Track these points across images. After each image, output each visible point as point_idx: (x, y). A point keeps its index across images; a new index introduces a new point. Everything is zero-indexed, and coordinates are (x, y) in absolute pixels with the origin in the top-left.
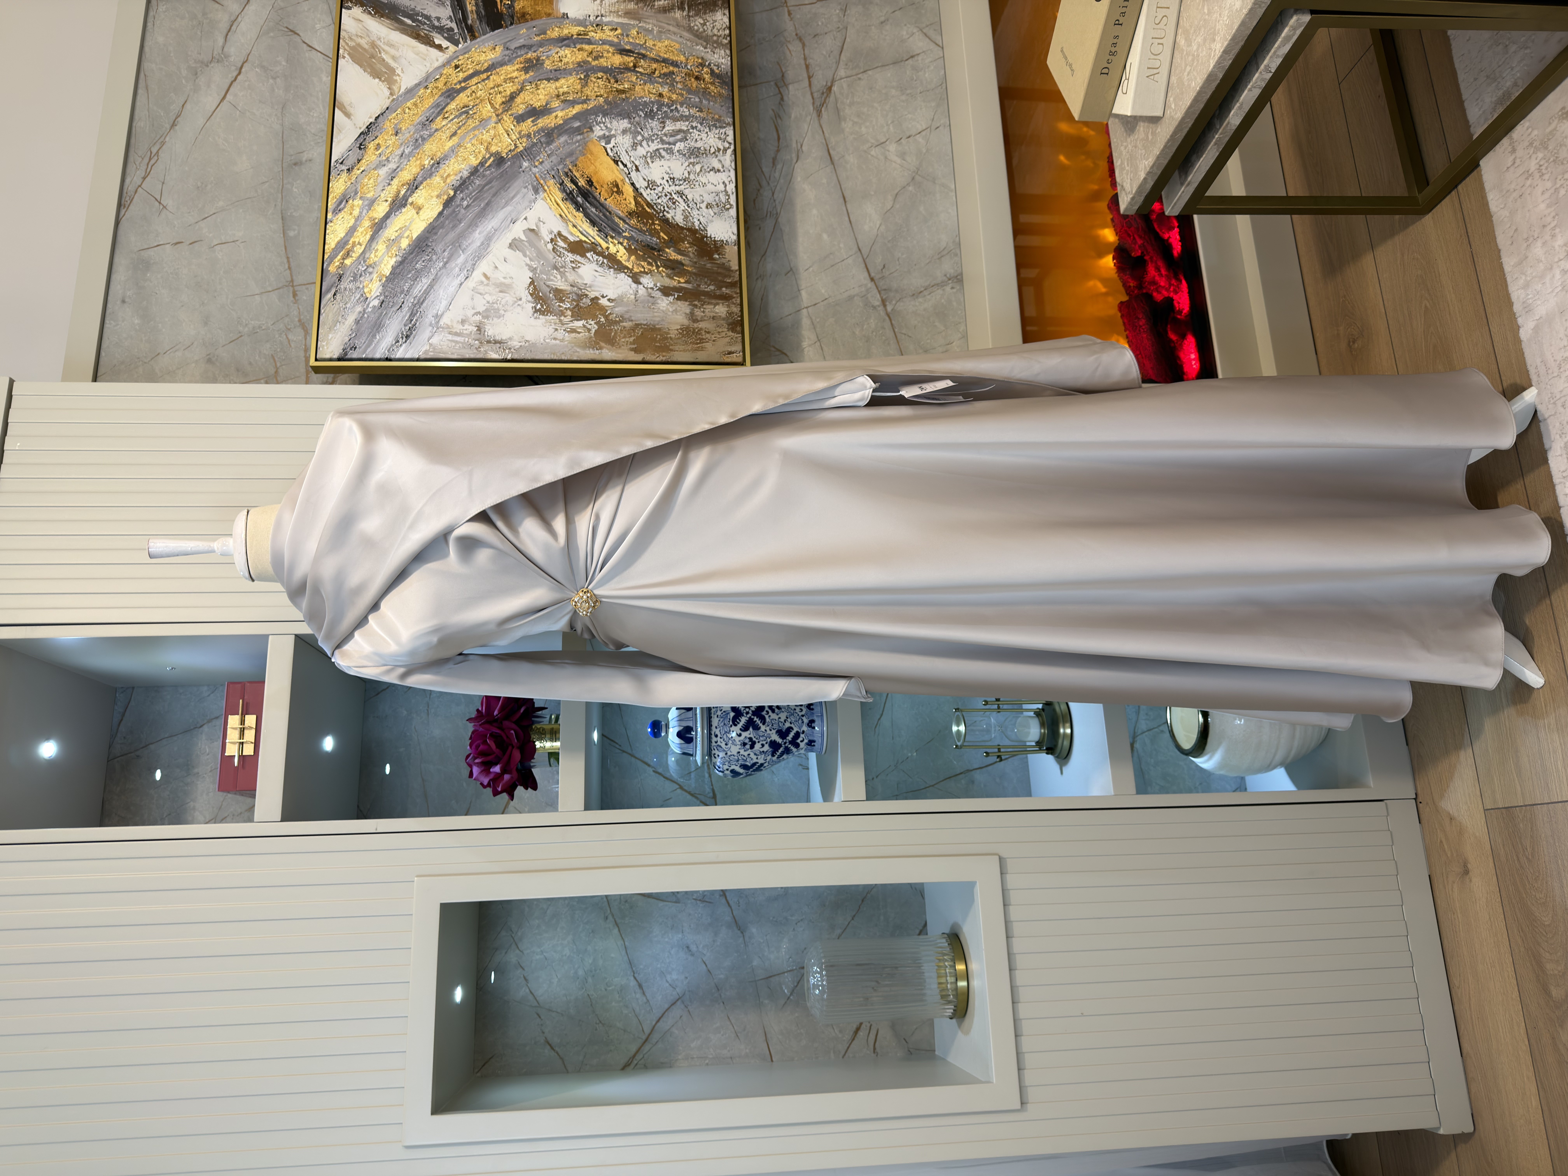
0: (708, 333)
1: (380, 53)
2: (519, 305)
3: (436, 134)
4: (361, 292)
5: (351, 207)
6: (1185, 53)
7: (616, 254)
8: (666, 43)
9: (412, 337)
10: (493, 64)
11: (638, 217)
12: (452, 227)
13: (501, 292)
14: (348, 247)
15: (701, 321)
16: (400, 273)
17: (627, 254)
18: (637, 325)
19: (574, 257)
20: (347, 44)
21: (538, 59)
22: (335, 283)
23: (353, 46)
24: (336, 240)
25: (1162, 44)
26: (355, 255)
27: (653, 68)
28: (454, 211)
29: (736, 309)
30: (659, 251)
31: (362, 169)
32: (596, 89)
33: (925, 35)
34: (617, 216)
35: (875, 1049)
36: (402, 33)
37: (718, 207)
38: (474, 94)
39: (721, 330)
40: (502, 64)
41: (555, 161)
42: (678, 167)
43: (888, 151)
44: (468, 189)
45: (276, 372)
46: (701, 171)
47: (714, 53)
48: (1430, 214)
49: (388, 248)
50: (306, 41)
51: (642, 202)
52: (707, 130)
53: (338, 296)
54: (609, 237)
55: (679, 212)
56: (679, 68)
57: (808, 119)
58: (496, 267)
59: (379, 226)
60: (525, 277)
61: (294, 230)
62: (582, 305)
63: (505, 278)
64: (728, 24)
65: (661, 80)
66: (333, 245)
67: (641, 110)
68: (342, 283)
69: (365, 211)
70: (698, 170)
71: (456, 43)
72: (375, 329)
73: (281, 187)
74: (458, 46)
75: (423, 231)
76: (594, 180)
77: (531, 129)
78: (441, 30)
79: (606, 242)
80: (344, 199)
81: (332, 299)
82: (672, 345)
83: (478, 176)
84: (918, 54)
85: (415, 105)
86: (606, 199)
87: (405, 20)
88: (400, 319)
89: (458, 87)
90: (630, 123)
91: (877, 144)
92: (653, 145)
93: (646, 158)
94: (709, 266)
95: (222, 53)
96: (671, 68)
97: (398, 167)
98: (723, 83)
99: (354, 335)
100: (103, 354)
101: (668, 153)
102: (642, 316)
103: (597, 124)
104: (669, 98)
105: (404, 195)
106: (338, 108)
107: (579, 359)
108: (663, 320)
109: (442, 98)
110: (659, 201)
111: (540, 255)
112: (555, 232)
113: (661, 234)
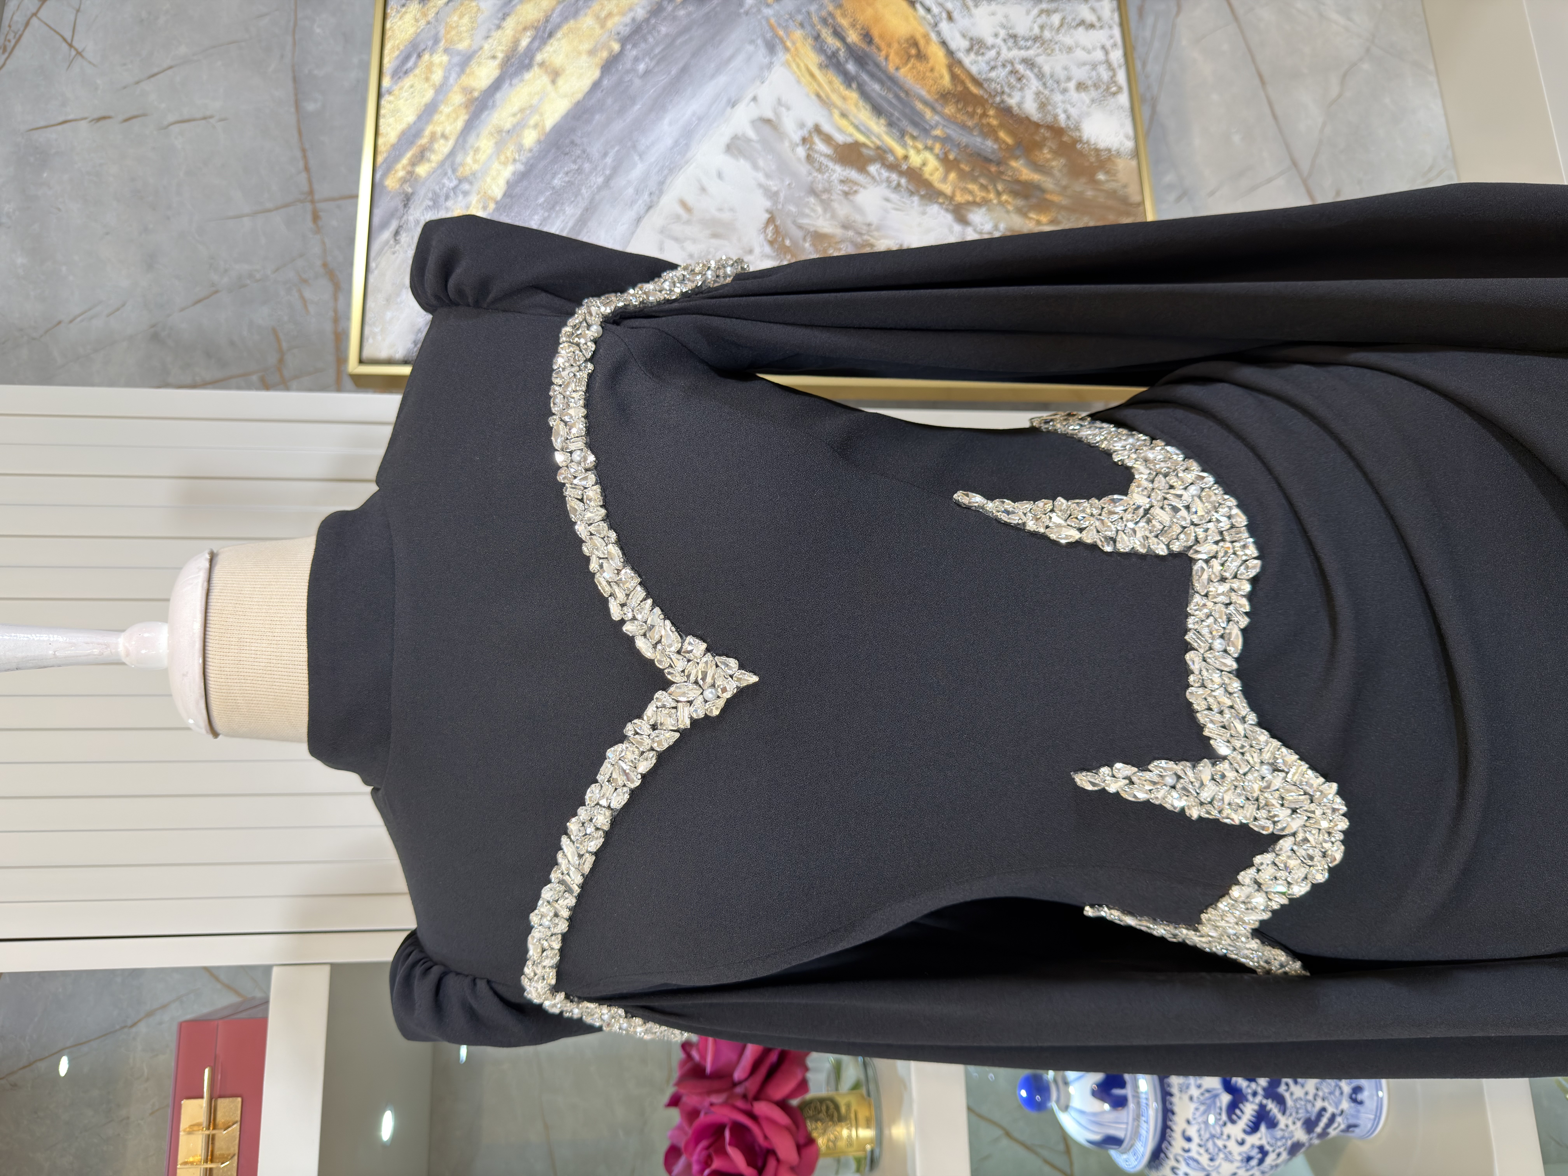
5: (427, 66)
7: (921, 168)
11: (959, 102)
12: (619, 110)
13: (715, 236)
14: (423, 141)
16: (521, 196)
17: (941, 170)
19: (846, 172)
22: (397, 210)
24: (400, 127)
26: (435, 157)
28: (620, 82)
30: (999, 165)
34: (918, 98)
37: (1097, 88)
42: (1020, 16)
44: (645, 40)
46: (1061, 25)
49: (500, 146)
51: (963, 76)
53: (404, 237)
54: (908, 137)
55: (1029, 95)
58: (702, 189)
59: (480, 105)
60: (758, 209)
61: (315, 101)
63: (720, 210)
66: (394, 136)
68: (411, 211)
69: (453, 75)
70: (1056, 23)
73: (291, 24)
75: (565, 116)
76: (875, 33)
79: (904, 146)
80: (414, 50)
81: (392, 242)
83: (665, 19)
86: (897, 69)
94: (1090, 195)
105: (528, 48)
110: (993, 74)
111: (783, 168)
112: (810, 124)
113: (1002, 134)
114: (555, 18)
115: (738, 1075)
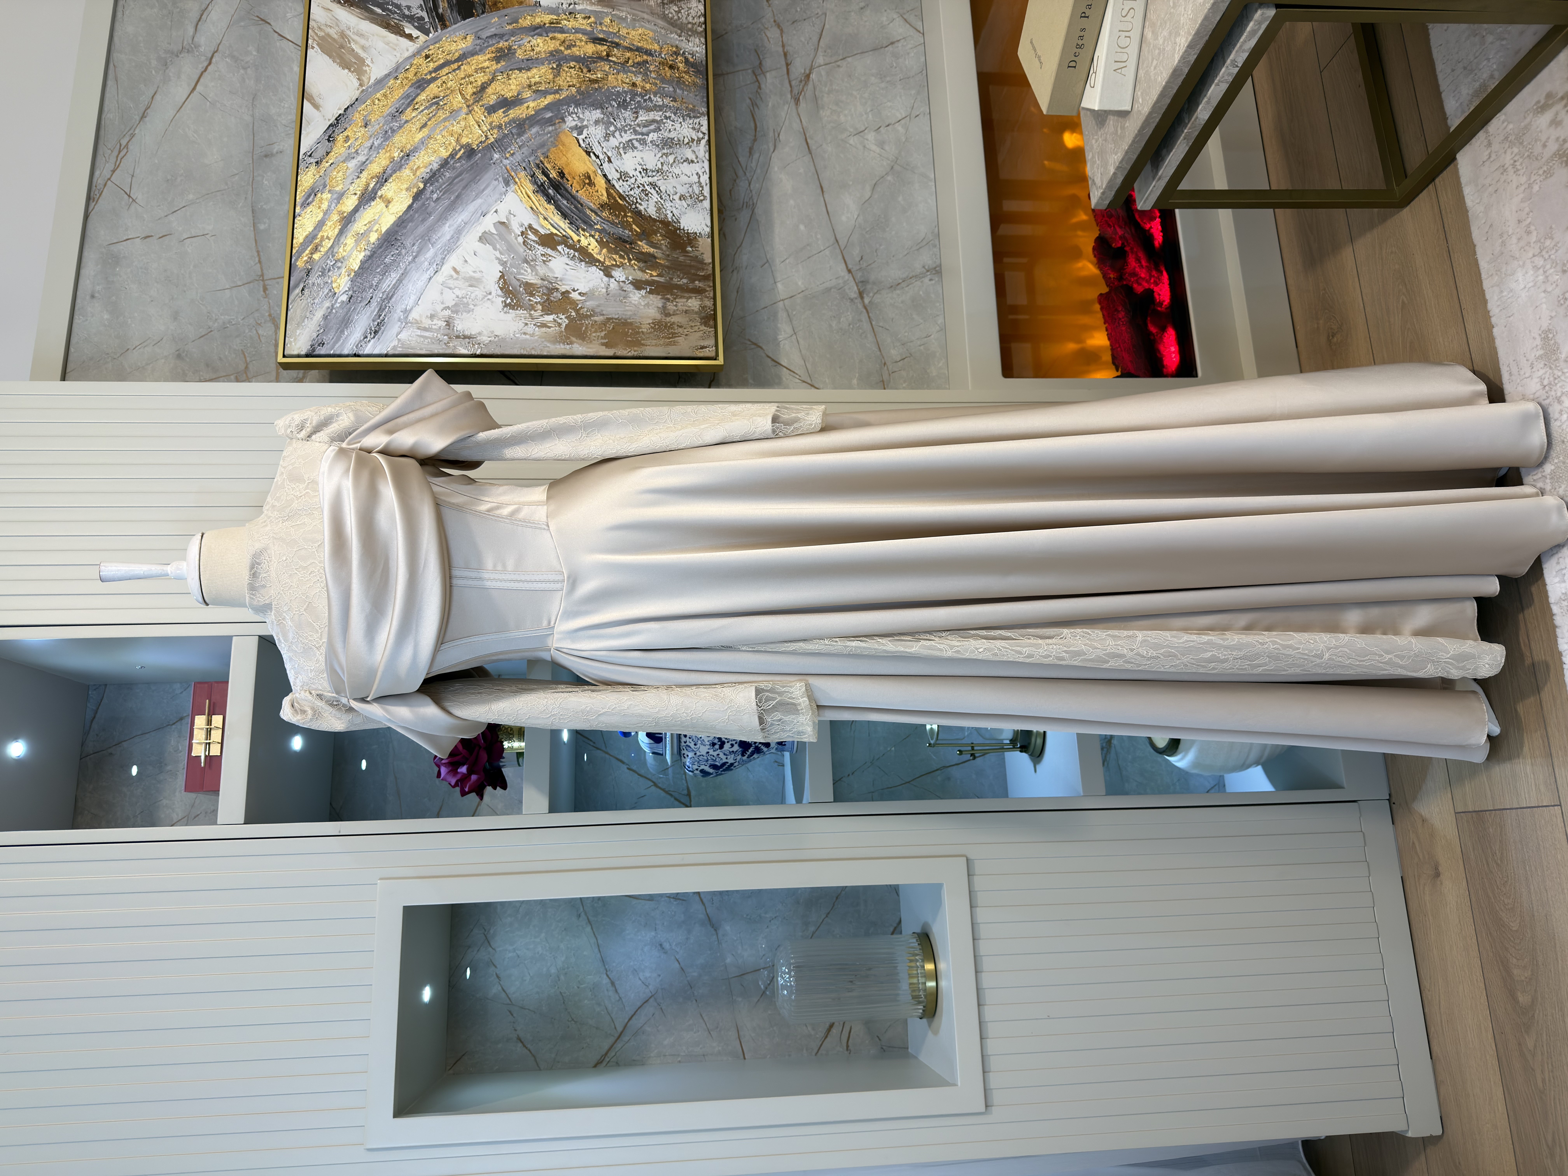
0: (681, 327)
1: (350, 43)
2: (488, 299)
3: (405, 125)
4: (330, 288)
5: (319, 201)
6: (1152, 46)
7: (587, 247)
8: (640, 31)
9: (380, 332)
10: (464, 54)
11: (610, 209)
12: (422, 221)
13: (471, 286)
14: (317, 241)
15: (673, 315)
16: (368, 268)
17: (598, 247)
18: (609, 319)
19: (545, 250)
20: (316, 34)
21: (509, 48)
22: (303, 278)
23: (323, 36)
24: (305, 234)
25: (1129, 37)
26: (323, 250)
27: (627, 57)
28: (424, 204)
29: (709, 303)
30: (631, 244)
31: (331, 161)
32: (568, 79)
33: (905, 20)
34: (589, 208)
35: (848, 1046)
36: (372, 22)
37: (691, 198)
38: (444, 85)
39: (693, 325)
40: (473, 53)
41: (526, 153)
42: (651, 158)
43: (867, 140)
44: (437, 181)
45: (246, 368)
46: (674, 161)
47: (689, 41)
48: (1408, 208)
49: (357, 242)
50: (277, 31)
51: (614, 194)
52: (681, 120)
53: (306, 292)
54: (580, 230)
55: (652, 203)
56: (653, 56)
57: (786, 107)
58: (466, 261)
59: (347, 220)
60: (495, 271)
61: (265, 223)
62: (552, 299)
63: (474, 272)
64: (703, 11)
65: (634, 69)
66: (301, 240)
67: (614, 100)
68: (310, 278)
69: (334, 205)
70: (671, 161)
71: (426, 32)
72: (343, 325)
73: (251, 179)
74: (428, 36)
75: (393, 225)
76: (566, 172)
77: (503, 120)
78: (411, 19)
79: (578, 235)
80: (313, 192)
81: (300, 294)
82: (644, 340)
83: (449, 169)
84: (898, 41)
85: (385, 96)
86: (577, 191)
87: (375, 9)
88: (368, 314)
89: (429, 77)
90: (603, 113)
91: (855, 133)
92: (625, 135)
93: (618, 149)
94: (681, 259)
95: (192, 43)
96: (645, 57)
97: (367, 159)
98: (698, 72)
99: (322, 331)
100: (72, 349)
101: (641, 144)
102: (614, 310)
103: (569, 115)
104: (643, 88)
105: (373, 189)
106: (307, 100)
107: (549, 354)
108: (635, 314)
109: (412, 89)
110: (632, 193)
111: (510, 248)
112: (526, 225)
113: (634, 226)
114: (389, 171)
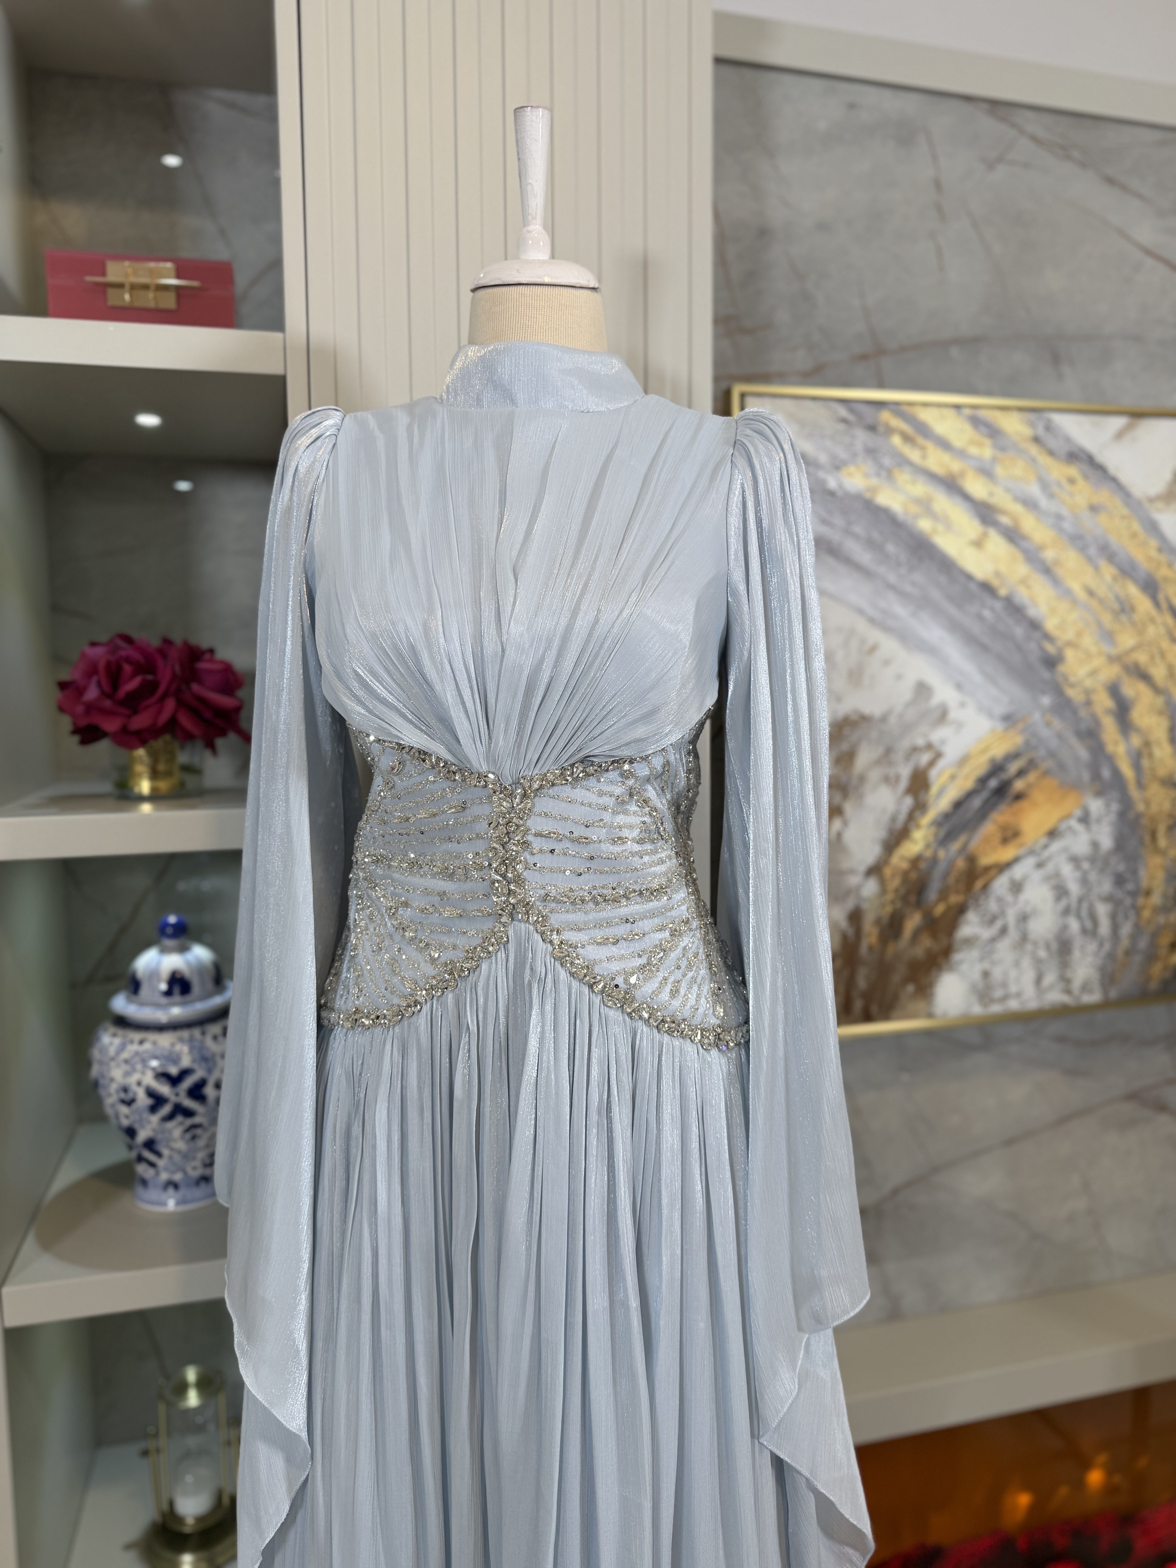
3: (1091, 566)
4: (848, 461)
5: (981, 443)
7: (911, 838)
11: (968, 871)
12: (950, 596)
13: (851, 672)
14: (920, 440)
16: (877, 518)
17: (910, 856)
19: (904, 779)
22: (863, 421)
24: (929, 422)
26: (907, 450)
28: (974, 597)
30: (917, 903)
31: (1039, 458)
32: (1157, 799)
34: (969, 838)
37: (985, 986)
38: (1149, 620)
41: (1051, 744)
42: (1043, 925)
44: (1009, 616)
46: (1038, 959)
49: (918, 501)
51: (990, 875)
52: (1098, 964)
53: (841, 427)
54: (936, 828)
55: (977, 930)
58: (888, 663)
59: (951, 485)
60: (873, 707)
61: (959, 355)
63: (871, 677)
66: (921, 417)
67: (1127, 866)
69: (975, 463)
70: (1039, 955)
73: (1022, 335)
75: (944, 553)
76: (1022, 803)
77: (1098, 708)
79: (928, 825)
80: (994, 433)
81: (838, 417)
83: (1028, 632)
85: (1134, 535)
86: (993, 821)
89: (1161, 597)
90: (1108, 851)
92: (1076, 886)
93: (1056, 877)
94: (896, 977)
97: (1042, 511)
101: (1063, 909)
103: (1106, 803)
104: (1144, 906)
105: (999, 522)
106: (1127, 421)
109: (1144, 574)
110: (992, 900)
111: (907, 728)
112: (943, 749)
113: (942, 907)
114: (1025, 544)
115: (195, 687)
